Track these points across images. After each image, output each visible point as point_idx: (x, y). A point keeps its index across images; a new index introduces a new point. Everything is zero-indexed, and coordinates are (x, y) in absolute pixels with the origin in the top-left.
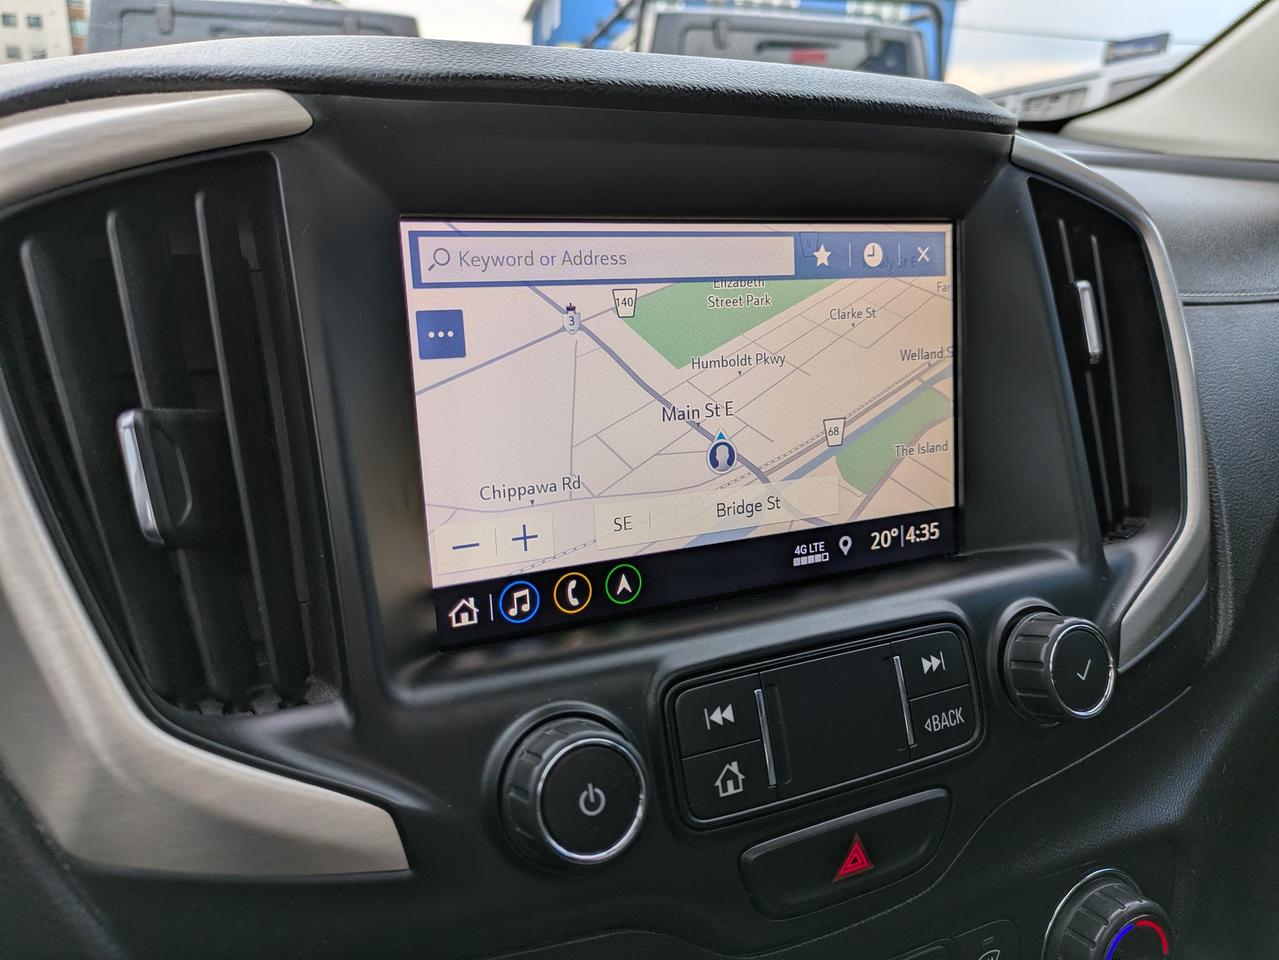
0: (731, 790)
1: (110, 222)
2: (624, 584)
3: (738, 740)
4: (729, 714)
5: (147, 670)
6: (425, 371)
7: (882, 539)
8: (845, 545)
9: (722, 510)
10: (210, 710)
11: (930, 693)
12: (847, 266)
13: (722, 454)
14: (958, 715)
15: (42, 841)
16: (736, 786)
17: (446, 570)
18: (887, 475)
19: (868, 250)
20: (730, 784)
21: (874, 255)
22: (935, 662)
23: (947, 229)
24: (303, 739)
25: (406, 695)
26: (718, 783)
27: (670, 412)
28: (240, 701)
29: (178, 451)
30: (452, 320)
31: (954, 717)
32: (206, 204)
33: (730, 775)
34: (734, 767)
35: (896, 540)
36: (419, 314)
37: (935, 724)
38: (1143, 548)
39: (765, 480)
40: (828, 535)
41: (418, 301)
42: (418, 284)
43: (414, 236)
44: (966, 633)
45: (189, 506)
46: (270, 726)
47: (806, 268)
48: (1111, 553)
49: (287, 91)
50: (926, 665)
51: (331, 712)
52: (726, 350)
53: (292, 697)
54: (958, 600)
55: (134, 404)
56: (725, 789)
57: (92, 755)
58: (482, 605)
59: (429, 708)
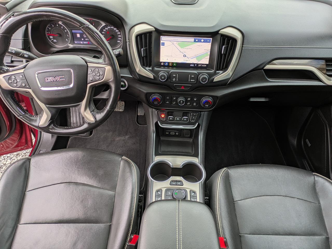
1: (143, 36)
2: (175, 64)
3: (175, 77)
4: (175, 75)
5: (142, 64)
6: (161, 47)
7: (199, 65)
8: (196, 65)
9: (184, 60)
10: (145, 67)
11: (192, 78)
12: (200, 41)
13: (185, 56)
14: (194, 80)
15: (137, 72)
17: (161, 60)
18: (201, 60)
19: (202, 40)
21: (202, 41)
22: (193, 76)
23: (211, 39)
24: (149, 70)
25: (155, 68)
26: (173, 79)
27: (180, 52)
28: (146, 66)
29: (145, 51)
30: (164, 43)
32: (148, 35)
35: (201, 66)
36: (162, 43)
37: (191, 80)
38: (221, 72)
39: (188, 58)
40: (194, 64)
41: (161, 42)
42: (162, 40)
43: (162, 37)
44: (197, 75)
45: (145, 55)
46: (147, 68)
47: (195, 41)
48: (218, 72)
49: (154, 28)
50: (192, 76)
51: (151, 68)
52: (186, 47)
53: (149, 67)
54: (197, 72)
55: (143, 48)
57: (139, 68)
58: (164, 63)
59: (156, 70)
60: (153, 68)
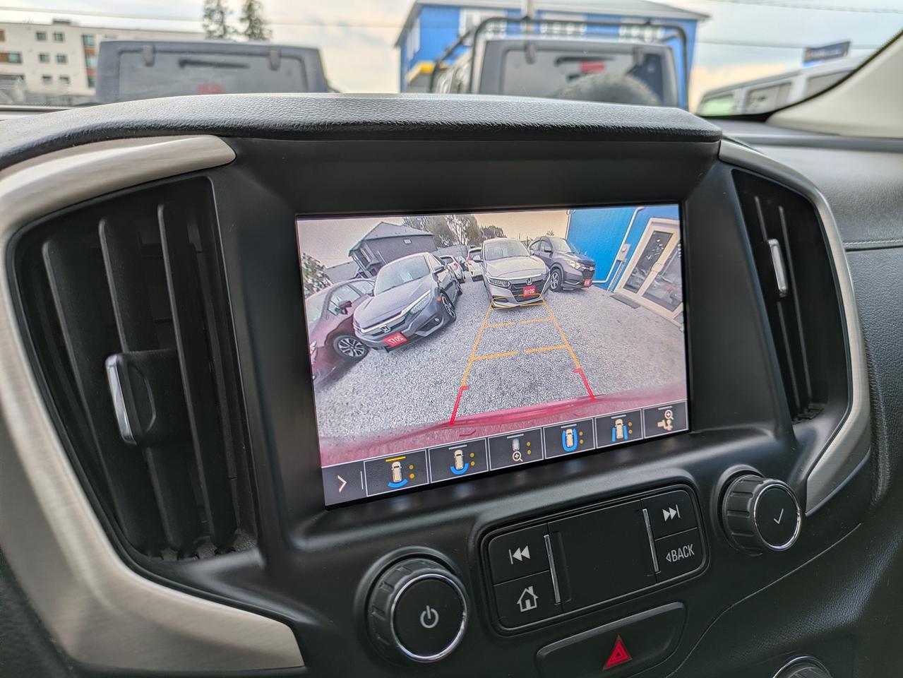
0: (529, 607)
1: (101, 227)
3: (533, 571)
4: (526, 553)
5: (125, 529)
10: (169, 557)
11: (669, 535)
14: (690, 550)
15: (54, 650)
16: (532, 604)
20: (528, 602)
22: (673, 513)
23: (674, 208)
24: (230, 576)
25: (302, 543)
26: (520, 602)
28: (189, 551)
29: (146, 381)
31: (687, 551)
32: (164, 213)
33: (528, 596)
34: (530, 590)
37: (673, 556)
38: (821, 426)
44: (694, 490)
45: (154, 417)
46: (208, 567)
48: (799, 430)
49: (218, 136)
50: (666, 515)
51: (251, 557)
53: (224, 548)
54: (688, 467)
55: (117, 350)
56: (524, 606)
57: (88, 591)
59: (317, 553)
60: (276, 551)
